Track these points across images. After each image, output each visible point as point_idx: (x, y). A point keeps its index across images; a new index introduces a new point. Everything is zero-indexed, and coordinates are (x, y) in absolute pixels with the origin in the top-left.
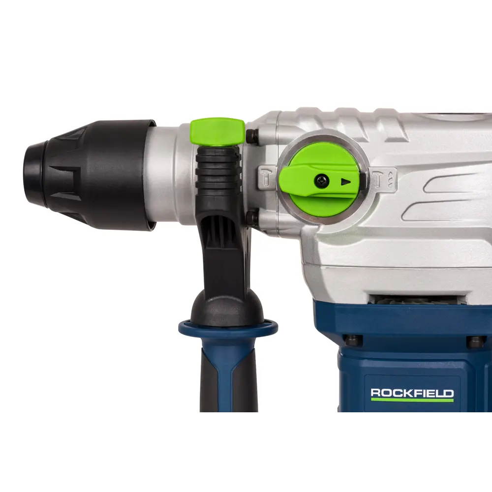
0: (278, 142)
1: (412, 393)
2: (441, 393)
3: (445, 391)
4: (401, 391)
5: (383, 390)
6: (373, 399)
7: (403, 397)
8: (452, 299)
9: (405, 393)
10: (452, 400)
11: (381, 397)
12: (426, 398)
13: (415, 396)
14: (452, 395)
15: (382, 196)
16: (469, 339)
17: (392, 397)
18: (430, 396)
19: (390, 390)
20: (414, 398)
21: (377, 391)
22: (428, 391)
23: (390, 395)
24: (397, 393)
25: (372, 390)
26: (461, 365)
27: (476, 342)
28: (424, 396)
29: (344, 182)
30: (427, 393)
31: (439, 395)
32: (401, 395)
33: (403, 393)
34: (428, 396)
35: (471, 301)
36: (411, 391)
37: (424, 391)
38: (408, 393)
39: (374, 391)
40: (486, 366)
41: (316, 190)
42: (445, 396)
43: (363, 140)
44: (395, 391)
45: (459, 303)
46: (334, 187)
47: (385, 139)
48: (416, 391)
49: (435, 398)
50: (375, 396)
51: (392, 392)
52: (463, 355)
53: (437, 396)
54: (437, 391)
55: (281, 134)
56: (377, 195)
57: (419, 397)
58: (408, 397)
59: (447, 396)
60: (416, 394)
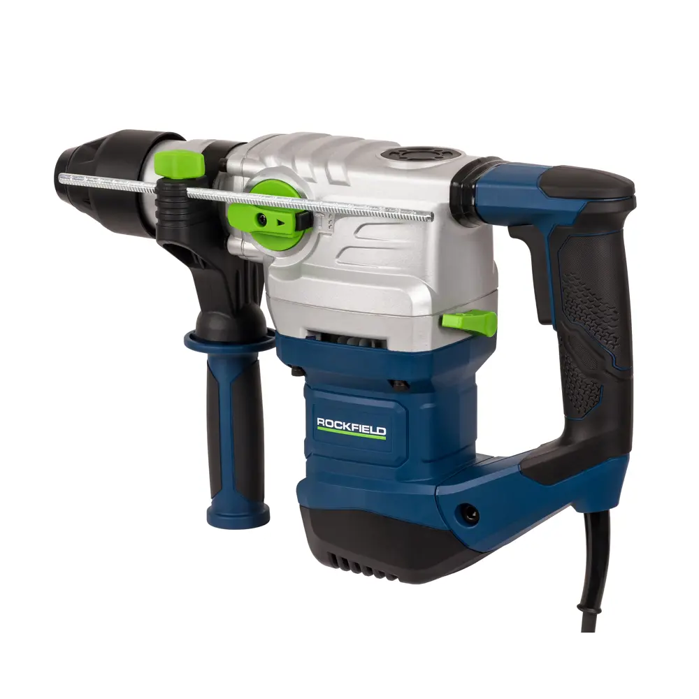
0: (242, 174)
1: (350, 427)
2: (375, 430)
3: (378, 428)
4: (341, 423)
5: (327, 421)
6: (319, 428)
7: (342, 430)
9: (344, 426)
10: (384, 438)
11: (325, 427)
12: (362, 433)
13: (353, 430)
14: (385, 433)
15: (323, 237)
16: (392, 382)
17: (334, 428)
18: (364, 430)
19: (332, 421)
20: (352, 431)
21: (322, 421)
22: (363, 426)
23: (332, 426)
24: (338, 425)
25: (318, 419)
28: (360, 431)
29: (280, 223)
30: (363, 428)
31: (373, 431)
32: (341, 428)
33: (342, 425)
34: (363, 431)
35: (392, 347)
36: (349, 424)
37: (360, 426)
38: (347, 426)
39: (320, 421)
42: (378, 433)
44: (336, 422)
45: (383, 348)
46: (271, 226)
47: (331, 182)
48: (353, 425)
49: (370, 434)
50: (321, 425)
51: (334, 424)
52: (392, 396)
53: (371, 432)
54: (371, 427)
56: (319, 234)
57: (357, 431)
58: (346, 430)
59: (380, 433)
60: (353, 428)
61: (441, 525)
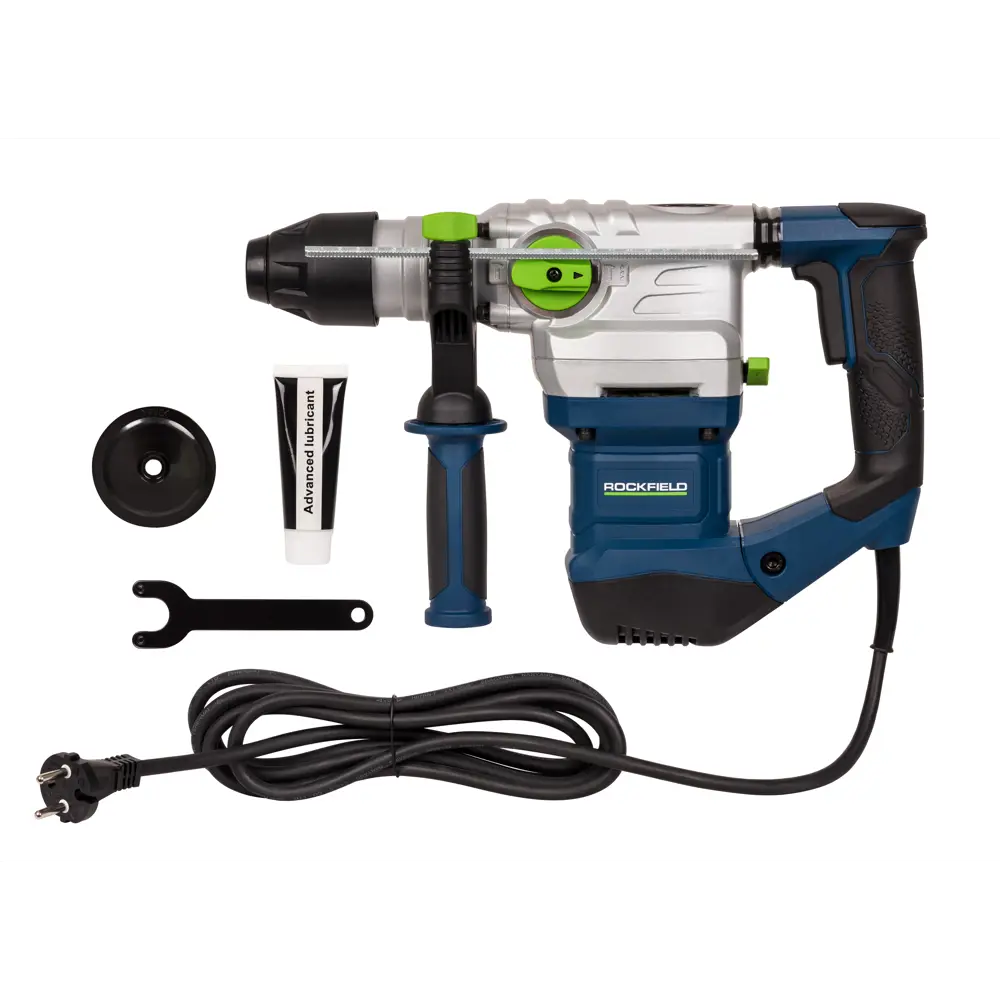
0: (509, 236)
1: (646, 487)
2: (674, 486)
3: (678, 484)
4: (635, 484)
5: (617, 484)
6: (607, 494)
7: (636, 491)
8: (684, 391)
9: (638, 487)
10: (685, 494)
11: (615, 491)
12: (659, 491)
13: (649, 490)
14: (686, 489)
15: (614, 290)
16: (702, 431)
17: (625, 491)
18: (662, 488)
19: (623, 484)
20: (647, 491)
21: (610, 486)
22: (661, 484)
23: (623, 489)
24: (631, 487)
25: (606, 484)
26: (694, 458)
27: (708, 434)
29: (577, 275)
30: (661, 486)
31: (673, 488)
32: (635, 489)
33: (636, 487)
35: (703, 393)
36: (644, 484)
37: (658, 484)
38: (642, 487)
39: (607, 486)
40: (719, 460)
41: (547, 284)
42: (678, 489)
43: (594, 233)
44: (628, 484)
45: (691, 395)
46: (567, 280)
47: (616, 232)
48: (649, 484)
49: (669, 491)
50: (609, 490)
51: (626, 486)
52: (697, 448)
53: (671, 489)
54: (670, 484)
55: (511, 228)
56: (609, 288)
57: (652, 490)
58: (641, 490)
59: (681, 489)
60: (649, 488)
61: (745, 578)
